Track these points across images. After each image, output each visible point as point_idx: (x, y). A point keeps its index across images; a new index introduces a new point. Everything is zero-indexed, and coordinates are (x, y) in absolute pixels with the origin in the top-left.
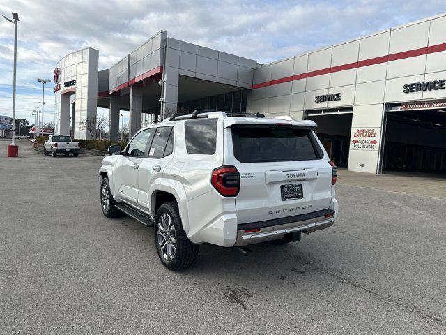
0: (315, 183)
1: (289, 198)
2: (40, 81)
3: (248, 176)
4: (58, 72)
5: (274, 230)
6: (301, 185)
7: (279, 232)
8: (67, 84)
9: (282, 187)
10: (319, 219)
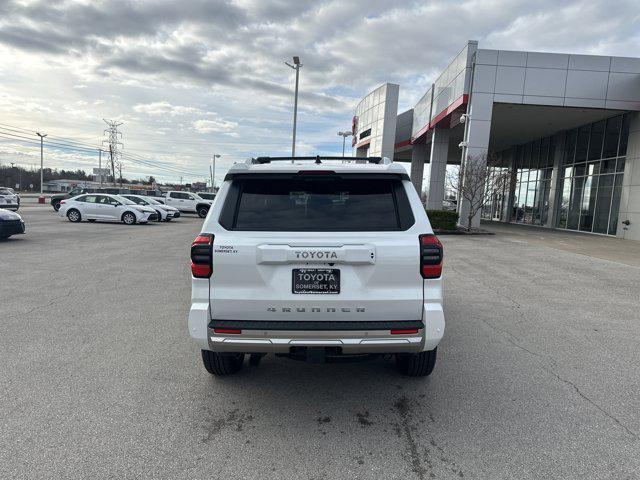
0: (370, 271)
1: (308, 290)
2: (340, 134)
3: (226, 249)
4: (355, 122)
5: (266, 337)
6: (337, 273)
7: (275, 341)
8: (363, 136)
9: (296, 272)
10: (370, 333)
